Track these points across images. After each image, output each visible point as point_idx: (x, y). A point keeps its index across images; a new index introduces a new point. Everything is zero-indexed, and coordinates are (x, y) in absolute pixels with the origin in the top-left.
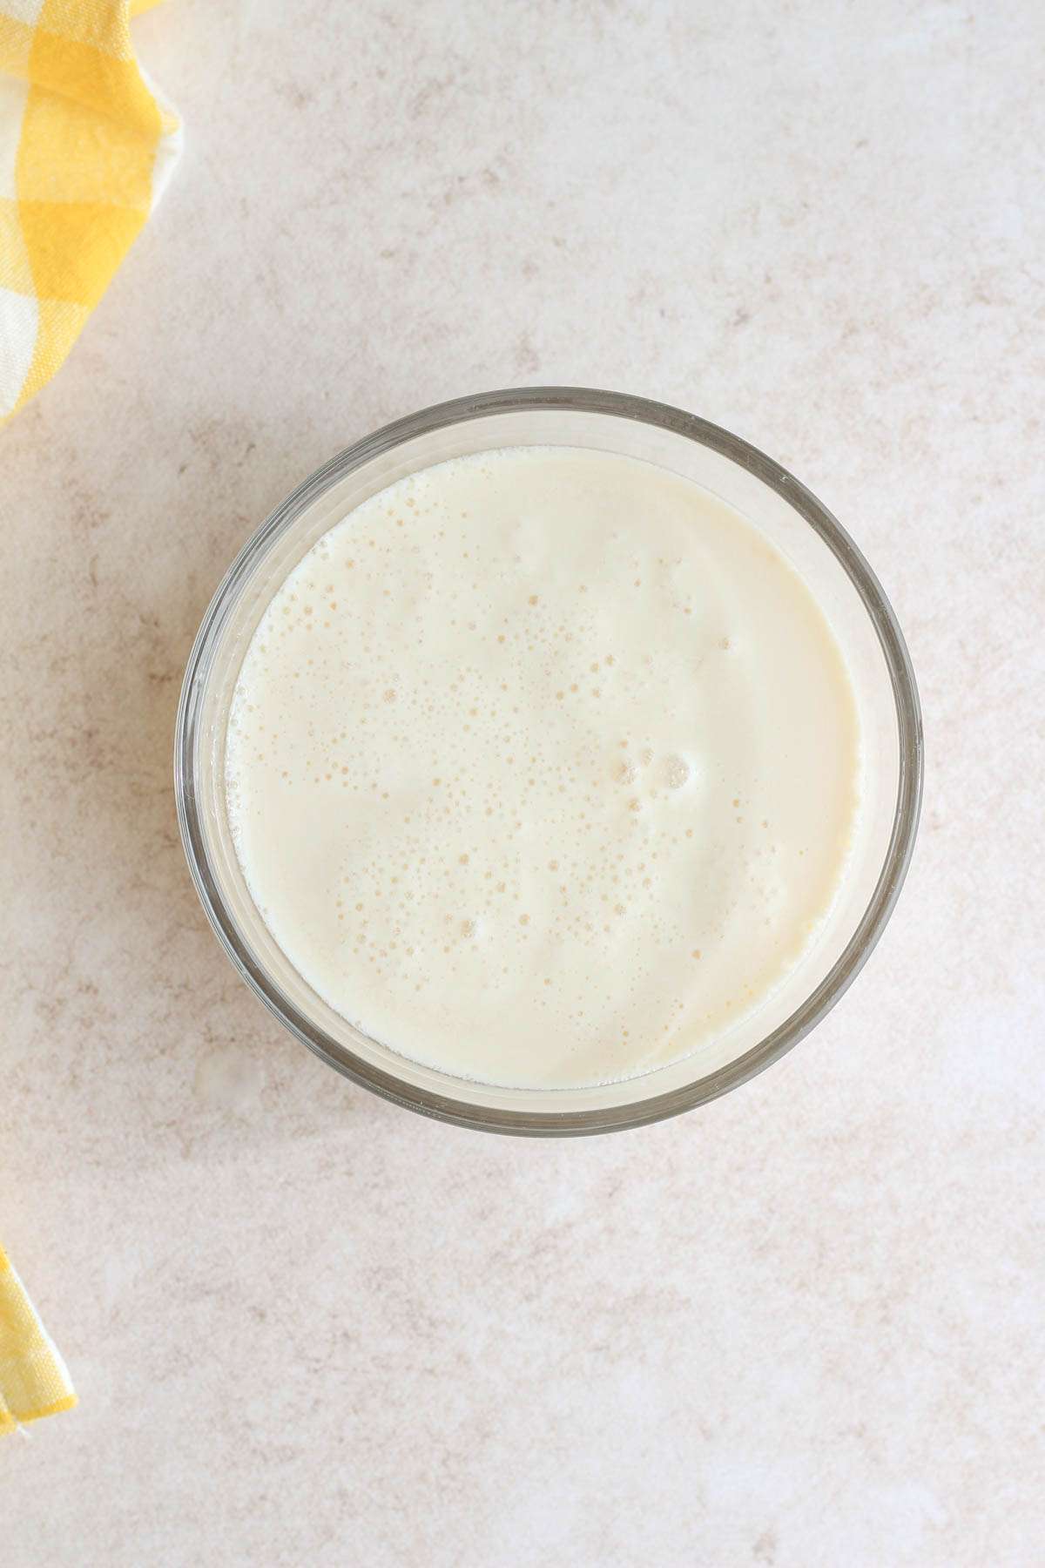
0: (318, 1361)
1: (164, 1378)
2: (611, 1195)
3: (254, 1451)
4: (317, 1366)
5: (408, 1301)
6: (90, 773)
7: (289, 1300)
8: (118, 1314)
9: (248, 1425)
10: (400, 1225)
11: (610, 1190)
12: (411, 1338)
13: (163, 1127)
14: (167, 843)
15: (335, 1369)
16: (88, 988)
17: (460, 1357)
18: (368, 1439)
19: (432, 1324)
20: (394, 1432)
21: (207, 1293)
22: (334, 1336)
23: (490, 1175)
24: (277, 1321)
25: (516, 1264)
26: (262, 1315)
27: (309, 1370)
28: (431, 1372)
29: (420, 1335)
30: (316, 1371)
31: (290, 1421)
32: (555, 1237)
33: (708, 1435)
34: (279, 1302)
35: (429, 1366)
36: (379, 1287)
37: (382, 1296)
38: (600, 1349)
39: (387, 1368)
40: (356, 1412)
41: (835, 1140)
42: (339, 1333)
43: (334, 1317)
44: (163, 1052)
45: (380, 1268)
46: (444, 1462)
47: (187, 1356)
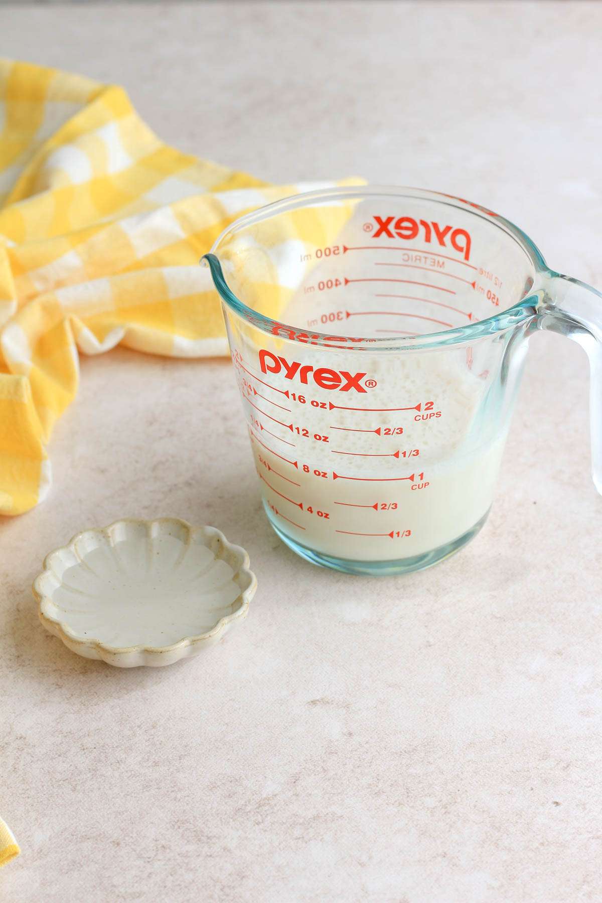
0: (149, 858)
1: (67, 873)
2: (295, 782)
3: (118, 896)
4: (149, 860)
5: (194, 831)
6: (19, 669)
7: (132, 837)
8: (41, 851)
9: (114, 886)
10: (187, 804)
11: (294, 781)
12: (198, 844)
13: (62, 781)
14: (57, 687)
15: (159, 860)
16: (21, 738)
17: (225, 849)
18: (179, 885)
19: (208, 838)
20: (193, 881)
21: (88, 839)
22: (157, 848)
23: (231, 782)
24: (126, 845)
25: (250, 812)
26: (118, 844)
27: (145, 862)
28: (211, 856)
29: (203, 843)
30: (149, 862)
31: (136, 882)
32: (268, 800)
33: (362, 865)
34: (127, 838)
35: (209, 854)
36: (179, 827)
37: (181, 831)
38: (299, 838)
39: (186, 857)
40: (172, 875)
41: (405, 752)
42: (159, 847)
43: (156, 841)
44: (59, 756)
45: (178, 821)
46: (222, 890)
47: (79, 863)
